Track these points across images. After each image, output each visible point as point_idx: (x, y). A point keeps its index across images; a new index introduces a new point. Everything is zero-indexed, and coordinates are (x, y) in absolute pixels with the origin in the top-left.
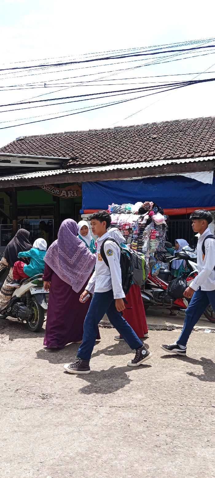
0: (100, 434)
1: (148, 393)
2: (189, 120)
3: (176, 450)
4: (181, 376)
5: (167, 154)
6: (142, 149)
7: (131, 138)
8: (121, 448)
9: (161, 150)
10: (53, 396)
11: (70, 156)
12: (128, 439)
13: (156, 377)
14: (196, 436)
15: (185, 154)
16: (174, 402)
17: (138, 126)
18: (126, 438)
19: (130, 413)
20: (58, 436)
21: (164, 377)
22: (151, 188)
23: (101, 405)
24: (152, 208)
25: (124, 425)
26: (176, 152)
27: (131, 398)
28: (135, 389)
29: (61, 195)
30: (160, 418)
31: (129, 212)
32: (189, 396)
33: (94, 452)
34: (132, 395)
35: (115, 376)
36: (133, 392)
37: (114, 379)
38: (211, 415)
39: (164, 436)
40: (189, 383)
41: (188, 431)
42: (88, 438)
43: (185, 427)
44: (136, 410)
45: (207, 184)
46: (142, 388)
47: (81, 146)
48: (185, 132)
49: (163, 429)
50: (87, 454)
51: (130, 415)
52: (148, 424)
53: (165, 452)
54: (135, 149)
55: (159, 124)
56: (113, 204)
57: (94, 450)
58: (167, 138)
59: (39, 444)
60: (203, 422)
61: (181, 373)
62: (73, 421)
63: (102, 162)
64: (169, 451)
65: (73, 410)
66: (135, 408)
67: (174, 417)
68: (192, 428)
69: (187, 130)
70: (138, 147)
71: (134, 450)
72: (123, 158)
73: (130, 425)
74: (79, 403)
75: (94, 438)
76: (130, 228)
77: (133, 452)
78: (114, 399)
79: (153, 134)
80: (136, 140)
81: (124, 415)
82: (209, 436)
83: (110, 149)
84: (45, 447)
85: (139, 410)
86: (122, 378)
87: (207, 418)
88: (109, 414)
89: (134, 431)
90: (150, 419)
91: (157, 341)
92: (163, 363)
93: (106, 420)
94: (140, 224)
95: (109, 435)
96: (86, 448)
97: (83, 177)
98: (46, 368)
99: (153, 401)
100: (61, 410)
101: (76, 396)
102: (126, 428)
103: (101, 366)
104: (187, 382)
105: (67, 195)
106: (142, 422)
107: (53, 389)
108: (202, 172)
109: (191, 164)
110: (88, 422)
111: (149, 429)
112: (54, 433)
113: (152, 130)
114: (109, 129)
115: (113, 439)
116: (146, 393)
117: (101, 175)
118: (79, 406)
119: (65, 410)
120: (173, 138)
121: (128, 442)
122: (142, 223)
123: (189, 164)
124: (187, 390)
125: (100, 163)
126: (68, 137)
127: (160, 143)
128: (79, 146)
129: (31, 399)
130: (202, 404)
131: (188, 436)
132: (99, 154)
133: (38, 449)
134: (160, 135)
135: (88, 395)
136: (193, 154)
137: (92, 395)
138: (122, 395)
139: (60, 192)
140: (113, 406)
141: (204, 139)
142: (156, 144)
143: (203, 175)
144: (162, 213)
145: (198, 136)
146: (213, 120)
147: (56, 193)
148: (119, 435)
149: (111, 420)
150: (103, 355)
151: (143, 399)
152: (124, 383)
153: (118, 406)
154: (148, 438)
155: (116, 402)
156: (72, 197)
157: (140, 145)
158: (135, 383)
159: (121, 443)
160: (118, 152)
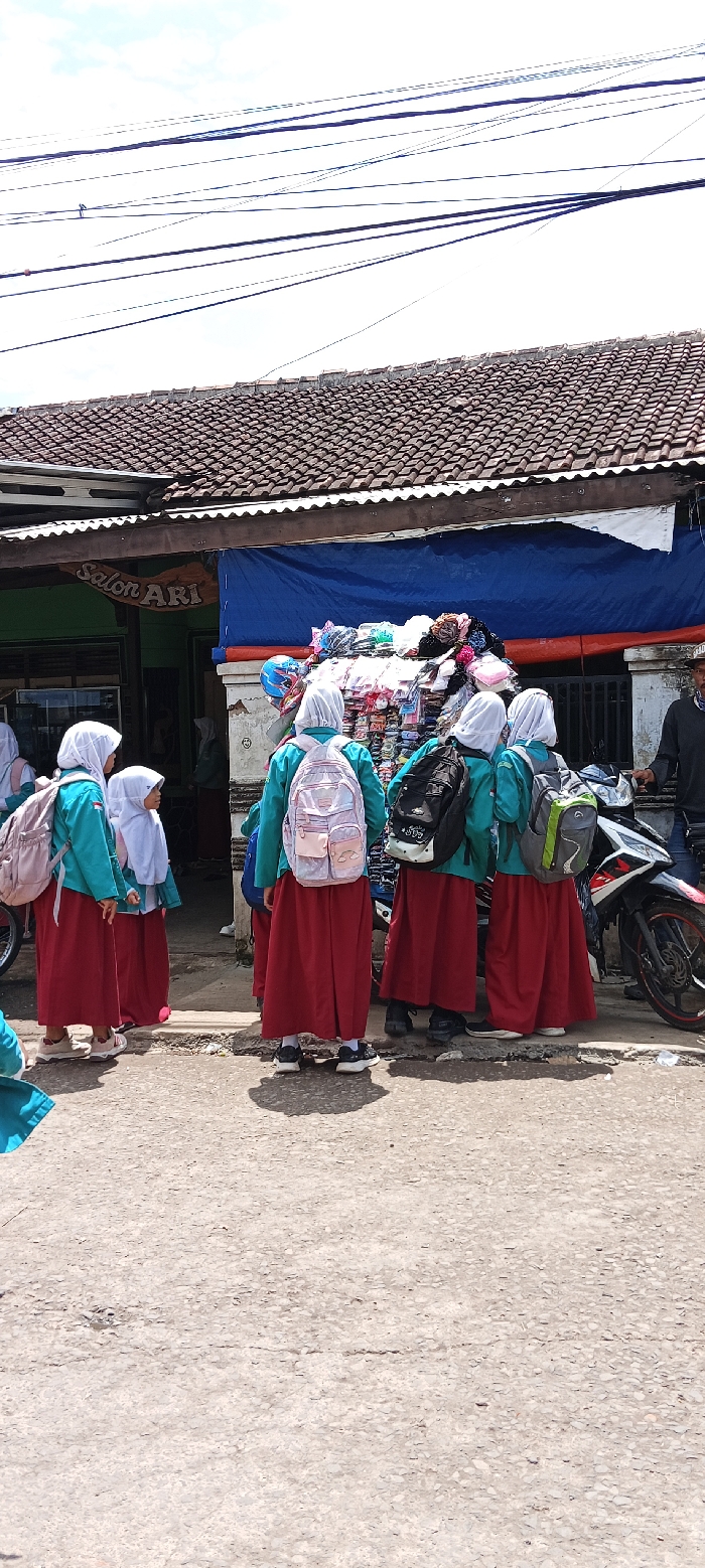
0: (316, 1465)
1: (483, 1294)
2: (573, 348)
3: (609, 1520)
4: (593, 1227)
5: (506, 460)
6: (417, 444)
7: (378, 408)
8: (400, 1520)
9: (480, 449)
10: (132, 1317)
11: (171, 470)
12: (423, 1481)
13: (504, 1233)
14: (678, 1459)
15: (564, 458)
16: (580, 1328)
17: (400, 369)
18: (414, 1476)
19: (422, 1376)
20: (159, 1477)
21: (533, 1231)
22: (457, 567)
23: (314, 1346)
24: (467, 635)
25: (406, 1425)
26: (534, 454)
27: (422, 1316)
28: (433, 1282)
29: (145, 601)
30: (533, 1391)
31: (388, 650)
32: (631, 1300)
33: (297, 1540)
34: (424, 1305)
35: (358, 1233)
36: (428, 1291)
37: (353, 1246)
39: (558, 1465)
40: (626, 1253)
41: (644, 1440)
42: (271, 1482)
43: (630, 1424)
44: (445, 1364)
45: (655, 551)
46: (460, 1277)
47: (209, 437)
48: (560, 389)
49: (551, 1434)
50: (271, 1549)
51: (424, 1383)
52: (492, 1419)
53: (566, 1532)
54: (395, 443)
55: (473, 364)
56: (330, 623)
57: (299, 1531)
58: (502, 408)
59: (87, 1515)
60: (695, 1402)
61: (591, 1217)
62: (212, 1413)
63: (284, 488)
64: (582, 1525)
65: (211, 1370)
66: (439, 1355)
67: (586, 1385)
68: (658, 1426)
69: (568, 381)
71: (450, 1526)
72: (354, 474)
73: (428, 1423)
74: (232, 1340)
75: (295, 1481)
76: (392, 704)
77: (447, 1536)
78: (360, 1321)
79: (452, 393)
80: (396, 415)
81: (400, 1382)
83: (308, 447)
84: (110, 1526)
85: (453, 1364)
86: (382, 1240)
88: (344, 1380)
89: (444, 1447)
90: (497, 1395)
91: (498, 1101)
92: (525, 1180)
93: (337, 1408)
94: (425, 692)
95: (349, 1470)
96: (266, 1524)
97: (223, 533)
98: (104, 1210)
99: (501, 1327)
100: (167, 1370)
101: (218, 1312)
102: (415, 1438)
103: (306, 1195)
104: (619, 1248)
105: (167, 597)
106: (470, 1412)
107: (131, 1289)
108: (636, 510)
109: (597, 483)
110: (267, 1418)
111: (500, 1438)
112: (143, 1464)
113: (449, 381)
114: (304, 380)
115: (368, 1483)
116: (473, 1297)
117: (286, 525)
118: (231, 1353)
119: (181, 1369)
120: (522, 406)
121: (423, 1493)
122: (433, 688)
123: (590, 483)
124: (623, 1281)
125: (277, 491)
126: (164, 406)
127: (477, 424)
128: (201, 437)
129: (52, 1328)
130: (681, 1331)
131: (646, 1463)
132: (273, 463)
133: (81, 1533)
134: (476, 397)
135: (263, 1310)
136: (590, 459)
137: (279, 1309)
138: (387, 1305)
139: (142, 590)
140: (359, 1348)
141: (625, 408)
142: (465, 427)
143: (639, 519)
144: (500, 654)
145: (604, 400)
146: (652, 347)
147: (126, 594)
148: (387, 1464)
149: (354, 1407)
150: (309, 1155)
151: (466, 1318)
152: (391, 1257)
153: (375, 1350)
154: (497, 1475)
155: (367, 1332)
156: (182, 608)
157: (411, 431)
158: (431, 1257)
159: (399, 1498)
160: (336, 455)
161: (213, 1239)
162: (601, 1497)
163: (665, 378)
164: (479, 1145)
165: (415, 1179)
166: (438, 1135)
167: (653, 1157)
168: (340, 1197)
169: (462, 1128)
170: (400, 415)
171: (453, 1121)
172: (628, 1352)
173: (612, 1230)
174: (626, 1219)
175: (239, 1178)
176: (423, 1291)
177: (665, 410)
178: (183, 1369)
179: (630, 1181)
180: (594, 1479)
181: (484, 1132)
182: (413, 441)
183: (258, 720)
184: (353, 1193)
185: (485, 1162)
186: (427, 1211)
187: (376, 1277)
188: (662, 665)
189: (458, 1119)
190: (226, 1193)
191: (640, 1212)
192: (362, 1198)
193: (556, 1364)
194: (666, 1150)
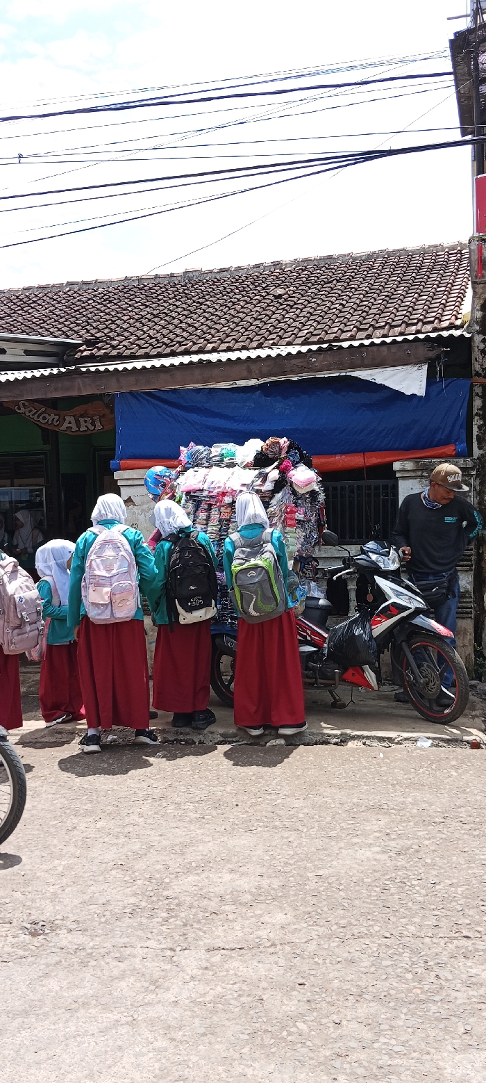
0: (188, 1028)
1: (301, 907)
2: (358, 255)
3: (389, 1062)
4: (375, 860)
5: (311, 332)
6: (250, 321)
7: (223, 296)
8: (247, 1065)
9: (294, 324)
10: (58, 927)
11: (81, 337)
12: (262, 1038)
13: (315, 865)
14: (436, 1019)
15: (351, 331)
16: (368, 930)
17: (238, 269)
18: (256, 1035)
19: (260, 965)
20: (79, 1039)
21: (334, 863)
22: (279, 405)
23: (184, 945)
24: (287, 453)
25: (250, 999)
26: (330, 327)
27: (260, 923)
28: (266, 899)
29: (63, 428)
30: (337, 974)
31: (233, 463)
32: (401, 910)
33: (176, 1081)
34: (261, 916)
36: (263, 906)
37: (211, 876)
38: (463, 960)
39: (354, 1025)
40: (398, 878)
41: (413, 1006)
42: (157, 1040)
43: (403, 995)
44: (276, 956)
45: (414, 395)
46: (285, 896)
47: (107, 314)
48: (348, 283)
49: (349, 1004)
51: (262, 970)
52: (309, 994)
53: (361, 1071)
54: (236, 320)
55: (288, 265)
56: (192, 444)
57: (177, 1074)
58: (309, 296)
59: (29, 1067)
60: (447, 980)
61: (374, 853)
62: (115, 994)
63: (159, 350)
64: (371, 1066)
65: (114, 963)
66: (272, 950)
67: (373, 969)
68: (423, 997)
69: (353, 278)
70: (241, 315)
71: (281, 1068)
72: (207, 340)
73: (264, 997)
74: (128, 942)
75: (174, 1040)
77: (279, 1075)
78: (216, 927)
79: (275, 286)
80: (236, 300)
81: (245, 969)
82: (467, 1019)
83: (176, 322)
84: (45, 1074)
85: (281, 956)
86: (232, 871)
87: (455, 968)
88: (206, 968)
89: (276, 1014)
90: (312, 978)
91: (309, 773)
92: (329, 828)
93: (202, 988)
95: (211, 1031)
96: (155, 1069)
97: (118, 381)
98: (37, 853)
99: (314, 930)
100: (84, 964)
101: (118, 923)
102: (255, 1008)
103: (178, 841)
104: (394, 874)
105: (79, 426)
106: (293, 989)
107: (57, 907)
108: (400, 368)
109: (375, 348)
110: (154, 996)
111: (314, 1007)
112: (68, 1030)
113: (272, 277)
114: (172, 276)
115: (224, 1040)
116: (295, 909)
117: (163, 376)
118: (128, 951)
119: (93, 963)
120: (322, 295)
121: (262, 1046)
122: (263, 488)
123: (370, 348)
124: (396, 897)
125: (154, 352)
126: (75, 292)
127: (292, 307)
128: (102, 314)
129: (2, 936)
130: (437, 931)
131: (414, 1022)
132: (151, 332)
133: (25, 1079)
134: (291, 288)
135: (149, 921)
136: (369, 332)
137: (160, 920)
138: (235, 916)
139: (61, 419)
140: (216, 946)
141: (393, 297)
142: (283, 309)
143: (402, 374)
144: (309, 465)
145: (378, 291)
146: (410, 255)
147: (50, 422)
148: (237, 1027)
149: (213, 987)
150: (181, 812)
151: (289, 924)
152: (238, 883)
153: (227, 947)
154: (313, 1033)
155: (221, 934)
156: (89, 432)
157: (246, 311)
158: (265, 883)
159: (246, 1050)
160: (195, 327)
161: (114, 872)
162: (384, 1047)
163: (419, 277)
164: (297, 804)
165: (253, 828)
166: (269, 797)
167: (415, 811)
168: (202, 841)
169: (285, 792)
170: (239, 300)
171: (279, 787)
172: (401, 946)
173: (388, 861)
174: (398, 853)
175: (132, 830)
176: (259, 906)
177: (419, 299)
178: (94, 963)
179: (400, 827)
180: (379, 1034)
181: (300, 795)
182: (248, 318)
183: (142, 511)
184: (210, 838)
185: (301, 815)
186: (262, 850)
187: (227, 897)
188: (419, 473)
189: (282, 786)
190: (122, 840)
191: (408, 849)
192: (217, 842)
193: (352, 955)
194: (424, 806)
